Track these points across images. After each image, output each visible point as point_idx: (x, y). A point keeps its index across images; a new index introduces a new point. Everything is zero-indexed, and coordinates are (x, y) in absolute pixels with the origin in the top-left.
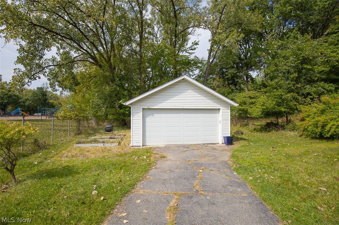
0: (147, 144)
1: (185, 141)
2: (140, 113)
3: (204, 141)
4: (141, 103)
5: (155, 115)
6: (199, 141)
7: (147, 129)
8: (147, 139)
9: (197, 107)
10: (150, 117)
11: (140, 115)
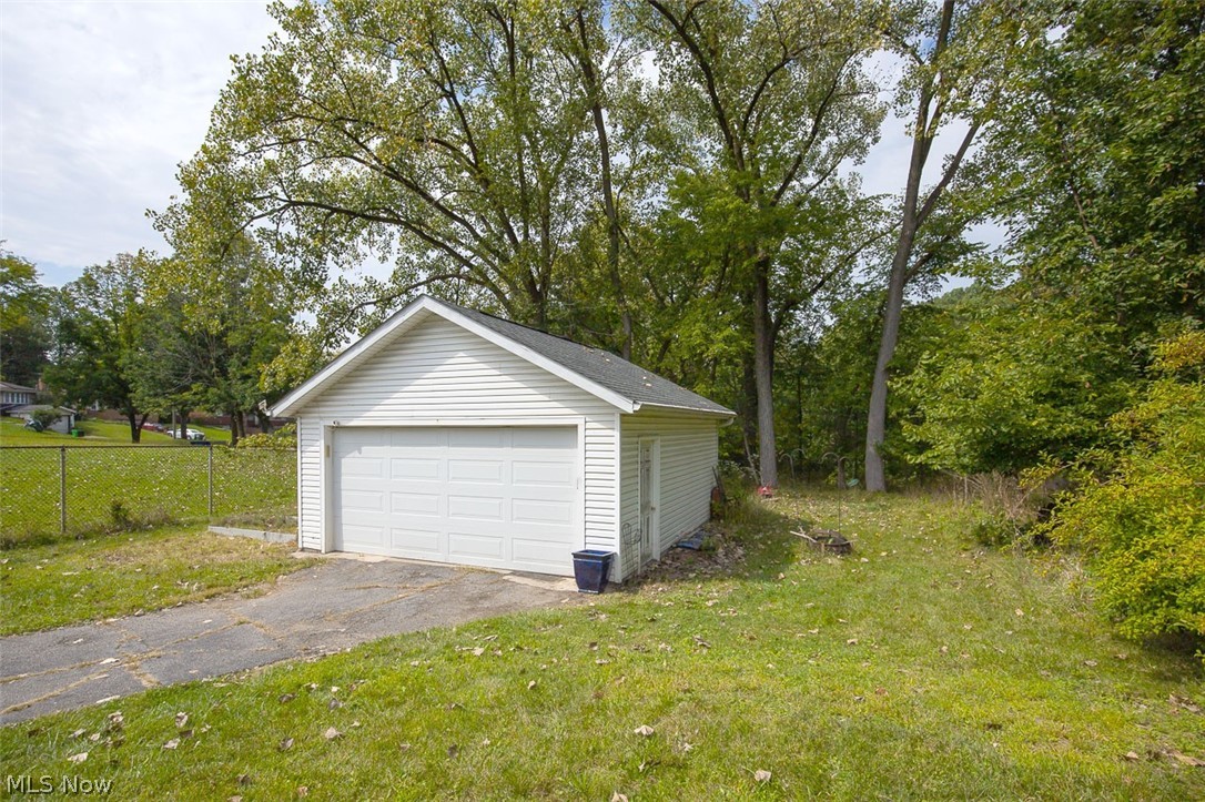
0: (347, 546)
1: (454, 552)
2: (318, 443)
3: (518, 558)
4: (321, 409)
5: (364, 449)
6: (499, 556)
7: (347, 497)
8: (347, 531)
9: (483, 418)
10: (351, 455)
11: (317, 449)
